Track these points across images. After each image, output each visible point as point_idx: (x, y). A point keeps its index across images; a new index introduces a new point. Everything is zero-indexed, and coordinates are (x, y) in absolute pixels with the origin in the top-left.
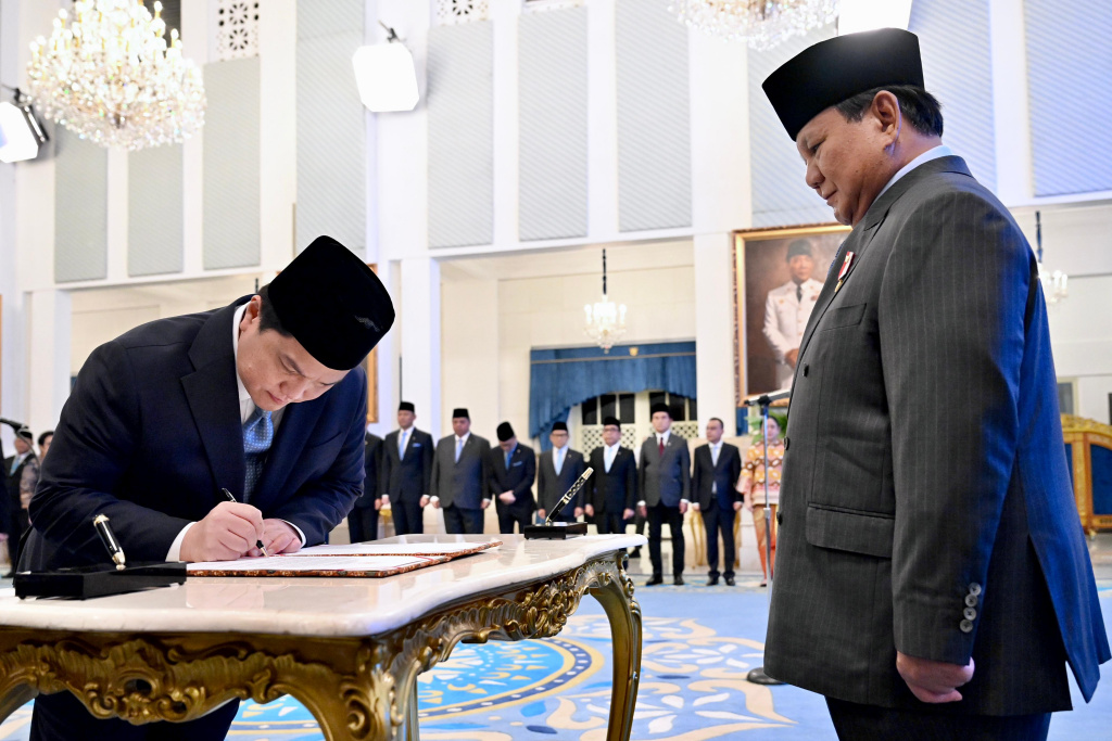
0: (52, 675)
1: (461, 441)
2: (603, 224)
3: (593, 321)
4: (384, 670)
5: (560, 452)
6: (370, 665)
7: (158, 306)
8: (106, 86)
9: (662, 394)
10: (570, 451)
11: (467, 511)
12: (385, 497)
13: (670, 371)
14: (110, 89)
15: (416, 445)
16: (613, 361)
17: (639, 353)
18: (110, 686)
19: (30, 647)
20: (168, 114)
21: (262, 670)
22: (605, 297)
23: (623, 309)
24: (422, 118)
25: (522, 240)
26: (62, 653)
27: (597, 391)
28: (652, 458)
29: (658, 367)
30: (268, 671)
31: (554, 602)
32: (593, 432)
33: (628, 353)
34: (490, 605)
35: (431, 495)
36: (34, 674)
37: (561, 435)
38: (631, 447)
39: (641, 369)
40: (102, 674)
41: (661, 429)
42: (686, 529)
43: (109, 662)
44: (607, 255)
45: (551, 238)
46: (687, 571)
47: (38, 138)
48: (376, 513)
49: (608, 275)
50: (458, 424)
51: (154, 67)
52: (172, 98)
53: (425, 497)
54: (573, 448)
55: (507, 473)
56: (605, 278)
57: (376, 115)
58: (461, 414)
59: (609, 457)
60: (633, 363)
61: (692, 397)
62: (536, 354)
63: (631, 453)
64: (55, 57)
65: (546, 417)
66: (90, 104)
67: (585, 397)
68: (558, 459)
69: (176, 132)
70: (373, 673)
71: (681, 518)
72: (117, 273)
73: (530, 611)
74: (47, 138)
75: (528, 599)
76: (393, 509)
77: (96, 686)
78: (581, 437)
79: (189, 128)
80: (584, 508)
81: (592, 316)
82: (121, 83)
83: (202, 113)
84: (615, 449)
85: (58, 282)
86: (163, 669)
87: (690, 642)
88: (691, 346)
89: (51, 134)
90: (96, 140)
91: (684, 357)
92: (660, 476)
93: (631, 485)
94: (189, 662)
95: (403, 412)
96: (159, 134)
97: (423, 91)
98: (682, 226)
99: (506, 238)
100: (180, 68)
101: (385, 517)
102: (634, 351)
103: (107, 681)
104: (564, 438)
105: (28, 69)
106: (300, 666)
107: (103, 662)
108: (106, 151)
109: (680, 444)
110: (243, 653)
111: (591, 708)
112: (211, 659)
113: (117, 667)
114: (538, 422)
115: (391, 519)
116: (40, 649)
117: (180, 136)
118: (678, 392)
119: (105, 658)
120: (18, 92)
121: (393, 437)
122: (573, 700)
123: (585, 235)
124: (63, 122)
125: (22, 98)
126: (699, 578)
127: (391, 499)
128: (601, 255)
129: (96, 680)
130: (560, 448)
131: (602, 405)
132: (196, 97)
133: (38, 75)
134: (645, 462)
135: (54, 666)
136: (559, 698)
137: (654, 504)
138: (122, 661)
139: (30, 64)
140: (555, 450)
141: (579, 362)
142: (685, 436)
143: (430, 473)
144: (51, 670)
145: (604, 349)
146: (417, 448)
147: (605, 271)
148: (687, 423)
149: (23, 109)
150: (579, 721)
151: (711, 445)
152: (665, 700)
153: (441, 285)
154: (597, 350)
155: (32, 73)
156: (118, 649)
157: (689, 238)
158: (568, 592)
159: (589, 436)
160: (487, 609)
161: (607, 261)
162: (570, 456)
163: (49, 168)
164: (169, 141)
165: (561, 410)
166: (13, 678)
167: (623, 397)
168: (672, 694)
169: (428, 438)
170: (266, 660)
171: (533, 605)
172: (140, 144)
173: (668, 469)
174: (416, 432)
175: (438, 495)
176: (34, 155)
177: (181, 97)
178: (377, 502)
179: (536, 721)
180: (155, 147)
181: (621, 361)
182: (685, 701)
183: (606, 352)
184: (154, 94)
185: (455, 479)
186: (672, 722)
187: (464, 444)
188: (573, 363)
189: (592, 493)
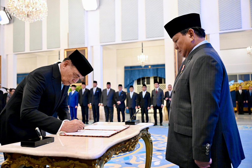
0: (29, 163)
1: (108, 90)
2: (142, 36)
3: (140, 60)
4: (98, 165)
5: (132, 93)
6: (95, 164)
7: (36, 57)
8: (25, 8)
9: (157, 77)
10: (134, 93)
11: (110, 107)
12: (90, 104)
13: (159, 71)
14: (26, 9)
15: (97, 91)
16: (145, 69)
17: (151, 67)
18: (40, 166)
19: (24, 157)
20: (39, 13)
21: (72, 164)
22: (142, 54)
23: (147, 56)
24: (98, 11)
25: (122, 41)
26: (30, 158)
27: (141, 77)
28: (155, 95)
29: (156, 71)
30: (74, 164)
31: (133, 143)
32: (140, 87)
33: (148, 67)
34: (119, 146)
35: (101, 103)
36: (25, 163)
37: (132, 89)
38: (149, 92)
39: (151, 71)
40: (39, 163)
41: (157, 87)
42: (163, 111)
43: (40, 161)
44: (143, 43)
45: (129, 40)
46: (163, 122)
47: (9, 19)
48: (88, 108)
49: (143, 48)
50: (108, 86)
51: (36, 3)
52: (40, 10)
53: (100, 104)
54: (135, 92)
55: (119, 97)
56: (142, 49)
57: (87, 11)
58: (109, 83)
59: (144, 94)
60: (150, 69)
61: (164, 78)
62: (126, 68)
63: (149, 94)
64: (14, 1)
65: (128, 83)
66: (22, 12)
67: (138, 78)
68: (131, 95)
69: (41, 18)
70: (96, 166)
71: (162, 109)
72: (27, 50)
73: (128, 146)
74: (11, 19)
75: (127, 143)
76: (92, 106)
77: (38, 166)
78: (137, 89)
79: (44, 17)
80: (138, 106)
81: (139, 58)
82: (28, 7)
83: (47, 13)
84: (145, 92)
85: (14, 52)
86: (52, 163)
87: (164, 141)
88: (164, 65)
89: (12, 18)
90: (23, 20)
91: (162, 68)
92: (156, 99)
93: (149, 101)
94: (57, 162)
95: (94, 83)
96: (37, 18)
97: (98, 5)
98: (161, 37)
99: (118, 40)
100: (42, 3)
101: (90, 108)
102: (150, 67)
103: (40, 165)
104: (133, 89)
105: (8, 4)
106: (80, 163)
107: (39, 161)
108: (25, 22)
109: (161, 91)
110: (68, 160)
111: (140, 158)
112: (62, 161)
113: (42, 162)
114: (126, 84)
115: (92, 108)
116: (26, 157)
117: (42, 19)
118: (161, 77)
119: (40, 160)
120: (5, 8)
121: (92, 89)
122: (136, 156)
123: (138, 39)
124: (15, 16)
125: (5, 9)
126: (166, 124)
127: (92, 105)
128: (141, 44)
129: (38, 164)
130: (132, 92)
131: (142, 80)
132: (46, 9)
133: (10, 5)
134: (153, 96)
135: (29, 161)
136: (132, 155)
137: (155, 106)
138: (43, 161)
139: (8, 3)
140: (131, 92)
141: (136, 70)
142: (163, 89)
143: (101, 97)
144: (28, 162)
145: (142, 67)
146: (98, 92)
147: (142, 47)
148: (163, 84)
149: (6, 12)
150: (137, 162)
151: (169, 91)
152: (158, 157)
153: (103, 51)
154: (140, 67)
155: (9, 5)
156: (42, 159)
157: (163, 39)
158: (136, 140)
159: (139, 87)
160: (118, 147)
161: (143, 45)
162: (134, 94)
163: (12, 25)
164: (39, 20)
165: (132, 81)
166: (20, 163)
167: (147, 78)
168: (160, 155)
169: (100, 89)
170: (73, 162)
171: (128, 144)
172: (33, 21)
173: (158, 97)
174: (97, 88)
175: (102, 103)
176: (8, 23)
177: (42, 9)
178: (88, 105)
179: (127, 161)
180: (36, 21)
181: (147, 69)
182: (163, 157)
183: (143, 67)
184: (36, 9)
185: (107, 100)
186: (160, 162)
187: (109, 91)
188: (135, 70)
189: (140, 103)
